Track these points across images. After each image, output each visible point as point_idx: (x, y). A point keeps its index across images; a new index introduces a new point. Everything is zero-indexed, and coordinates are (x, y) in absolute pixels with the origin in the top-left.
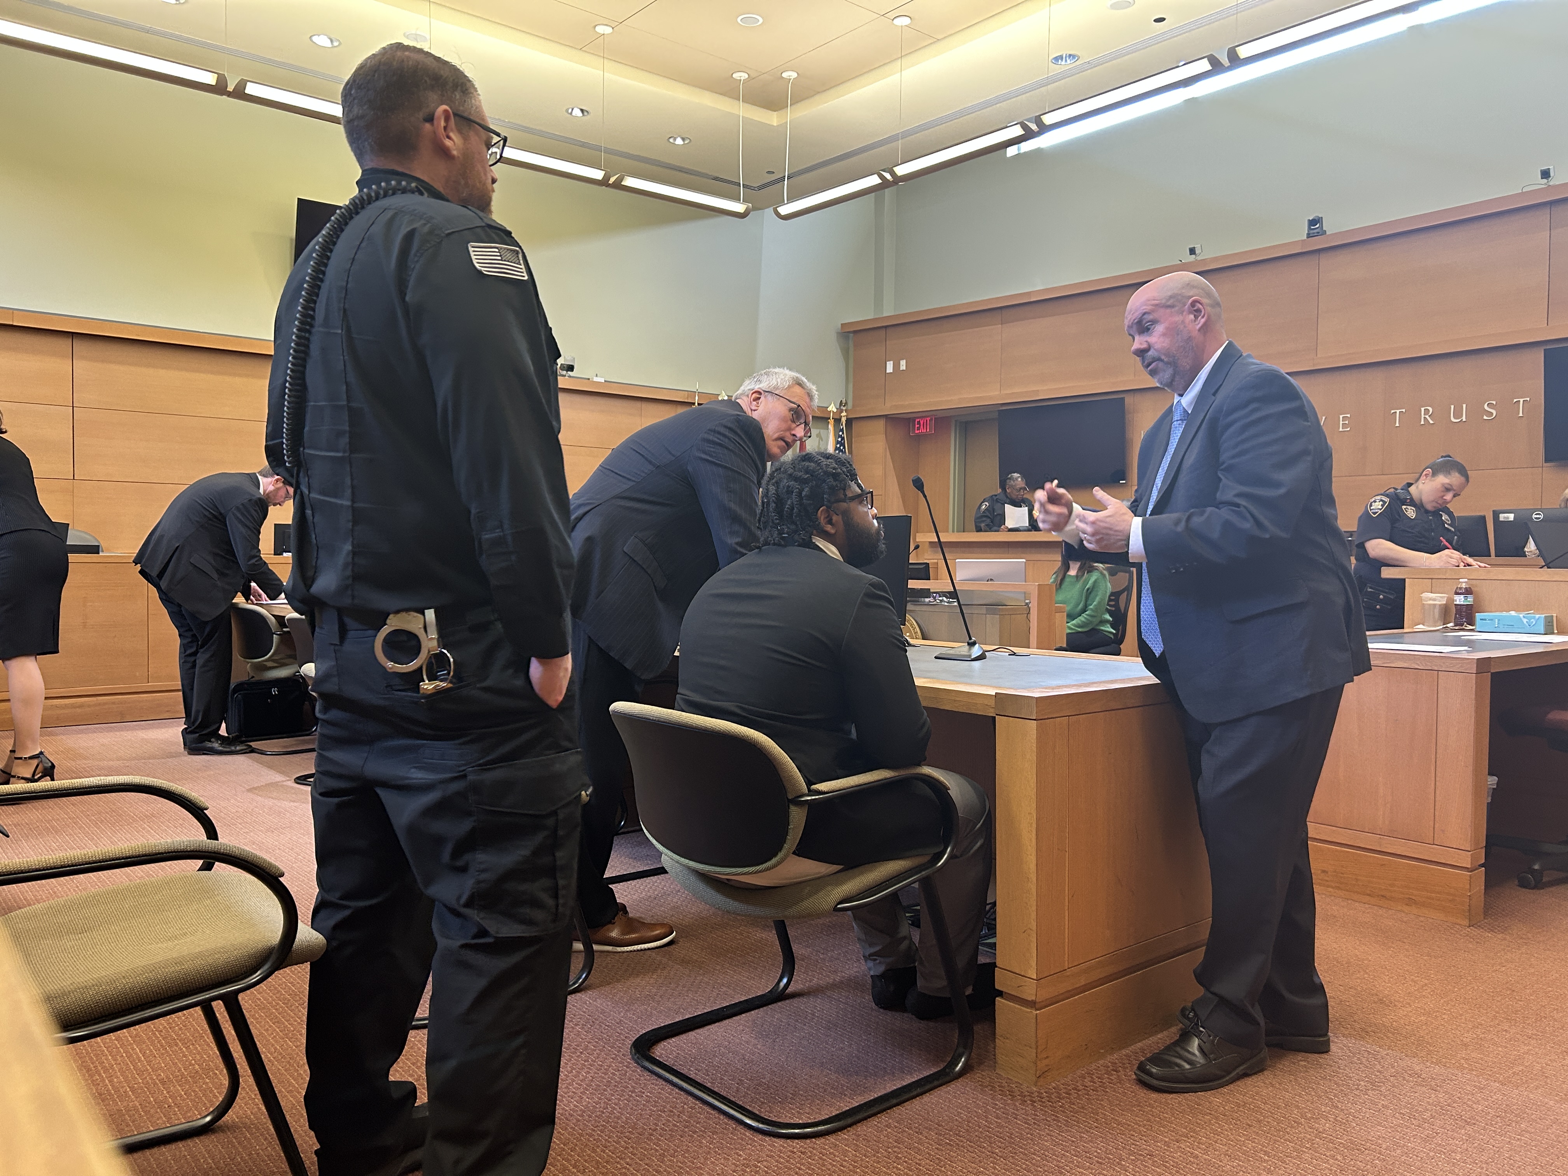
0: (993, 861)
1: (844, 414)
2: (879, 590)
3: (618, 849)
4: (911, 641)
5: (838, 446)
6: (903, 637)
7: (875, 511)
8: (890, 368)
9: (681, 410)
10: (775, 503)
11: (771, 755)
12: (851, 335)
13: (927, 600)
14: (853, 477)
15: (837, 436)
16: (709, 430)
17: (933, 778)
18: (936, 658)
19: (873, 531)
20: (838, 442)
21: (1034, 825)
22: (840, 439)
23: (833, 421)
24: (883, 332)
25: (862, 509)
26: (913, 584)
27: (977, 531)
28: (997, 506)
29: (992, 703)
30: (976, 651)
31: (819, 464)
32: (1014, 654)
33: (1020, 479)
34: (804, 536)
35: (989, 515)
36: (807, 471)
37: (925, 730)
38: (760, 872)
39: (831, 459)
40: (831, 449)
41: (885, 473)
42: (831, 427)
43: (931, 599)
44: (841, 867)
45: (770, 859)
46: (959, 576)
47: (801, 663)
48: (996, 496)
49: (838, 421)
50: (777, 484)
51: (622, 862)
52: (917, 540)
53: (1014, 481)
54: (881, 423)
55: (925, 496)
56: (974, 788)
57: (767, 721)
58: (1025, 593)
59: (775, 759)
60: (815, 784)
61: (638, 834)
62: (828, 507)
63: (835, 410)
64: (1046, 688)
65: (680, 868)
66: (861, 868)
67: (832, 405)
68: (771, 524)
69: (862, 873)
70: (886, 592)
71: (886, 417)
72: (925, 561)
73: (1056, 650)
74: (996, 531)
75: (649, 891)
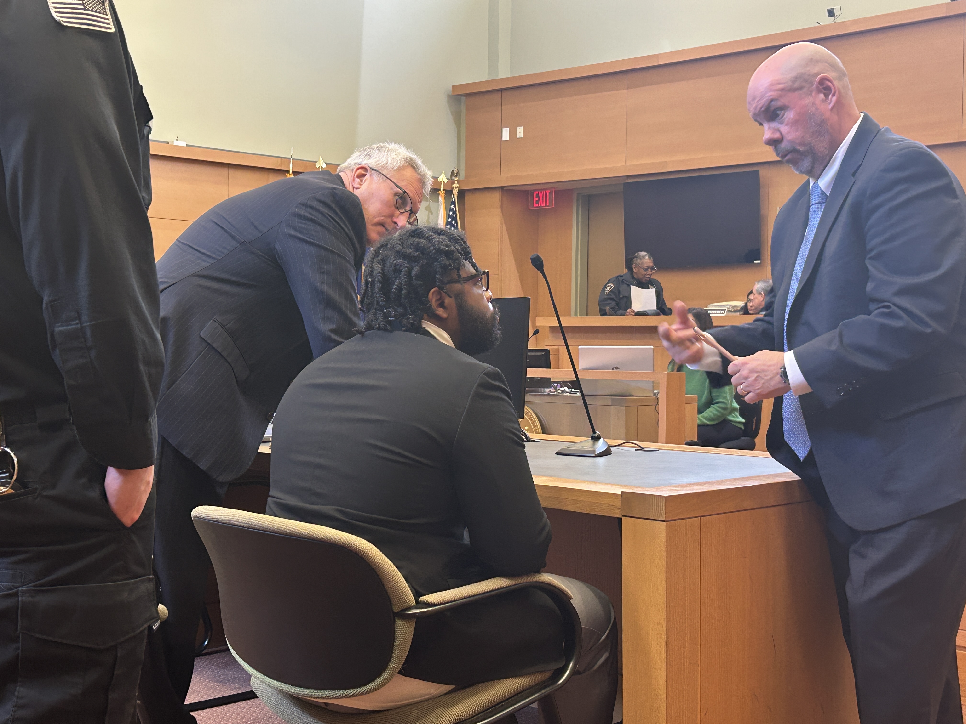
0: (619, 677)
1: (455, 185)
2: (495, 380)
3: (202, 672)
4: (531, 436)
5: (450, 220)
6: (520, 431)
7: (490, 293)
8: (506, 134)
9: (273, 179)
10: (381, 283)
11: (375, 564)
12: (463, 98)
13: (547, 390)
14: (467, 255)
15: (448, 209)
16: (300, 203)
17: (554, 587)
18: (557, 454)
19: (488, 315)
20: (449, 216)
21: (664, 637)
22: (451, 213)
23: (443, 192)
24: (497, 96)
25: (477, 291)
26: (532, 373)
27: (602, 315)
28: (623, 287)
29: (618, 503)
30: (601, 446)
31: (429, 239)
32: (641, 449)
33: (647, 257)
34: (413, 320)
35: (615, 298)
36: (417, 248)
37: (545, 533)
38: (362, 694)
39: (444, 235)
40: (441, 223)
41: (501, 250)
42: (441, 199)
43: (552, 389)
44: (451, 687)
45: (373, 680)
46: (582, 364)
47: (408, 461)
48: (621, 276)
49: (448, 192)
50: (383, 262)
51: (206, 685)
52: (537, 325)
53: (641, 259)
54: (497, 197)
55: (545, 277)
56: (599, 598)
57: (369, 526)
58: (653, 382)
59: (379, 568)
60: (424, 596)
61: (224, 654)
62: (441, 288)
63: (446, 181)
64: (676, 486)
65: (271, 692)
66: (475, 688)
67: (443, 175)
68: (375, 306)
69: (475, 694)
70: (502, 382)
71: (502, 188)
72: (546, 348)
73: (686, 444)
74: (621, 315)
75: (236, 719)
